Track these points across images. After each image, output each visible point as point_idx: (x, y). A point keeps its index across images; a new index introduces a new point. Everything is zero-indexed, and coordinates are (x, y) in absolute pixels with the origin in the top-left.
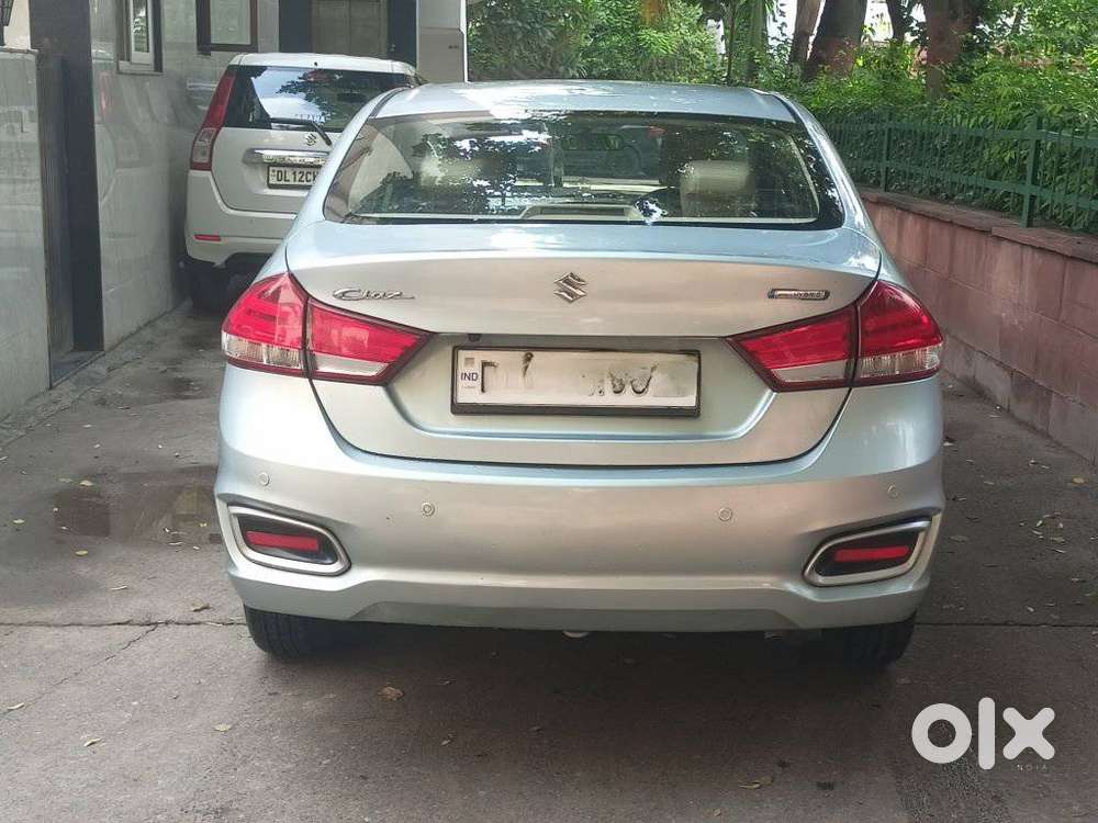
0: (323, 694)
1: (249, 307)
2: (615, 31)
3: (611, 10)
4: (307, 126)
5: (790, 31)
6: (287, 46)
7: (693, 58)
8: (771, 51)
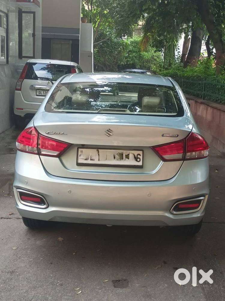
0: (42, 239)
1: (23, 135)
2: (134, 52)
3: (133, 46)
4: (47, 79)
5: (181, 53)
6: (43, 57)
7: (155, 60)
8: (176, 59)
